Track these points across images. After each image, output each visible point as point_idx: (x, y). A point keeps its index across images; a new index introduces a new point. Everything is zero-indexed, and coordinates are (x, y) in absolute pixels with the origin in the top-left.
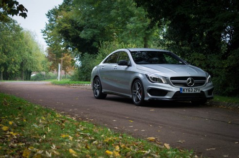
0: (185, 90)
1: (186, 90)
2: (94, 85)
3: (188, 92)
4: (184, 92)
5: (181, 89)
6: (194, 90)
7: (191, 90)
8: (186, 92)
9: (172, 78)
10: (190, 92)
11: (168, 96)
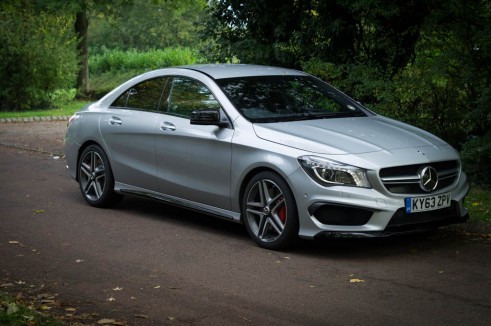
0: (418, 204)
1: (421, 204)
2: (79, 165)
3: (424, 209)
4: (415, 210)
5: (407, 201)
6: (437, 200)
7: (431, 202)
8: (419, 210)
9: (385, 172)
10: (431, 209)
11: (374, 224)
